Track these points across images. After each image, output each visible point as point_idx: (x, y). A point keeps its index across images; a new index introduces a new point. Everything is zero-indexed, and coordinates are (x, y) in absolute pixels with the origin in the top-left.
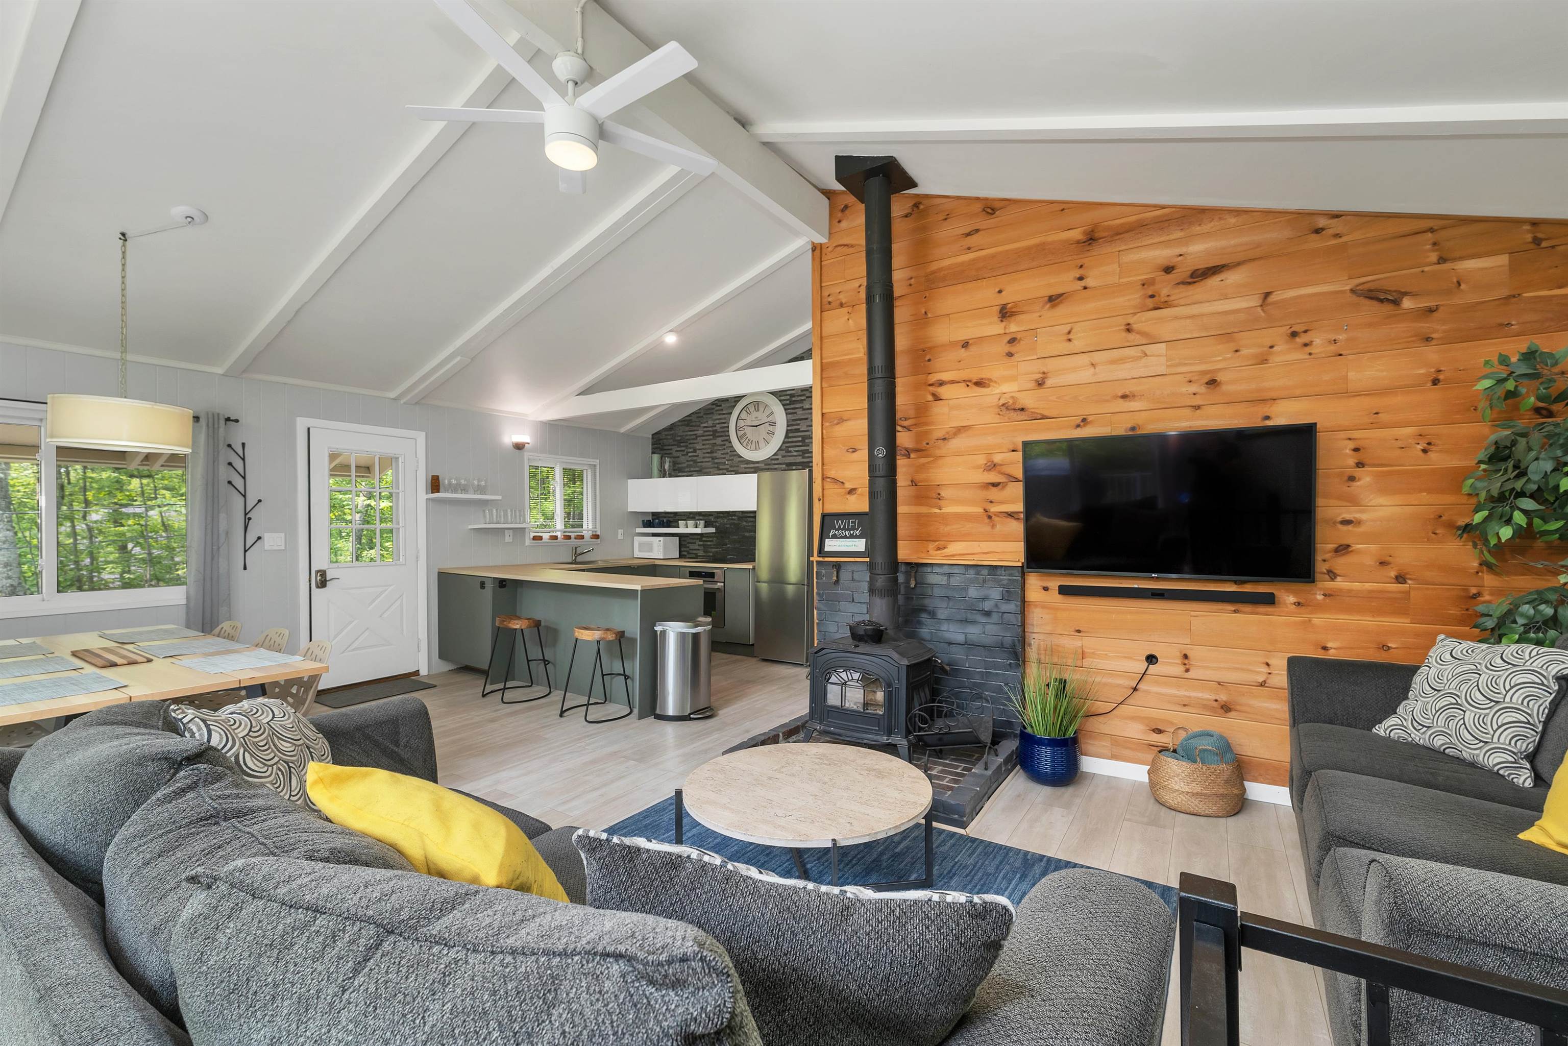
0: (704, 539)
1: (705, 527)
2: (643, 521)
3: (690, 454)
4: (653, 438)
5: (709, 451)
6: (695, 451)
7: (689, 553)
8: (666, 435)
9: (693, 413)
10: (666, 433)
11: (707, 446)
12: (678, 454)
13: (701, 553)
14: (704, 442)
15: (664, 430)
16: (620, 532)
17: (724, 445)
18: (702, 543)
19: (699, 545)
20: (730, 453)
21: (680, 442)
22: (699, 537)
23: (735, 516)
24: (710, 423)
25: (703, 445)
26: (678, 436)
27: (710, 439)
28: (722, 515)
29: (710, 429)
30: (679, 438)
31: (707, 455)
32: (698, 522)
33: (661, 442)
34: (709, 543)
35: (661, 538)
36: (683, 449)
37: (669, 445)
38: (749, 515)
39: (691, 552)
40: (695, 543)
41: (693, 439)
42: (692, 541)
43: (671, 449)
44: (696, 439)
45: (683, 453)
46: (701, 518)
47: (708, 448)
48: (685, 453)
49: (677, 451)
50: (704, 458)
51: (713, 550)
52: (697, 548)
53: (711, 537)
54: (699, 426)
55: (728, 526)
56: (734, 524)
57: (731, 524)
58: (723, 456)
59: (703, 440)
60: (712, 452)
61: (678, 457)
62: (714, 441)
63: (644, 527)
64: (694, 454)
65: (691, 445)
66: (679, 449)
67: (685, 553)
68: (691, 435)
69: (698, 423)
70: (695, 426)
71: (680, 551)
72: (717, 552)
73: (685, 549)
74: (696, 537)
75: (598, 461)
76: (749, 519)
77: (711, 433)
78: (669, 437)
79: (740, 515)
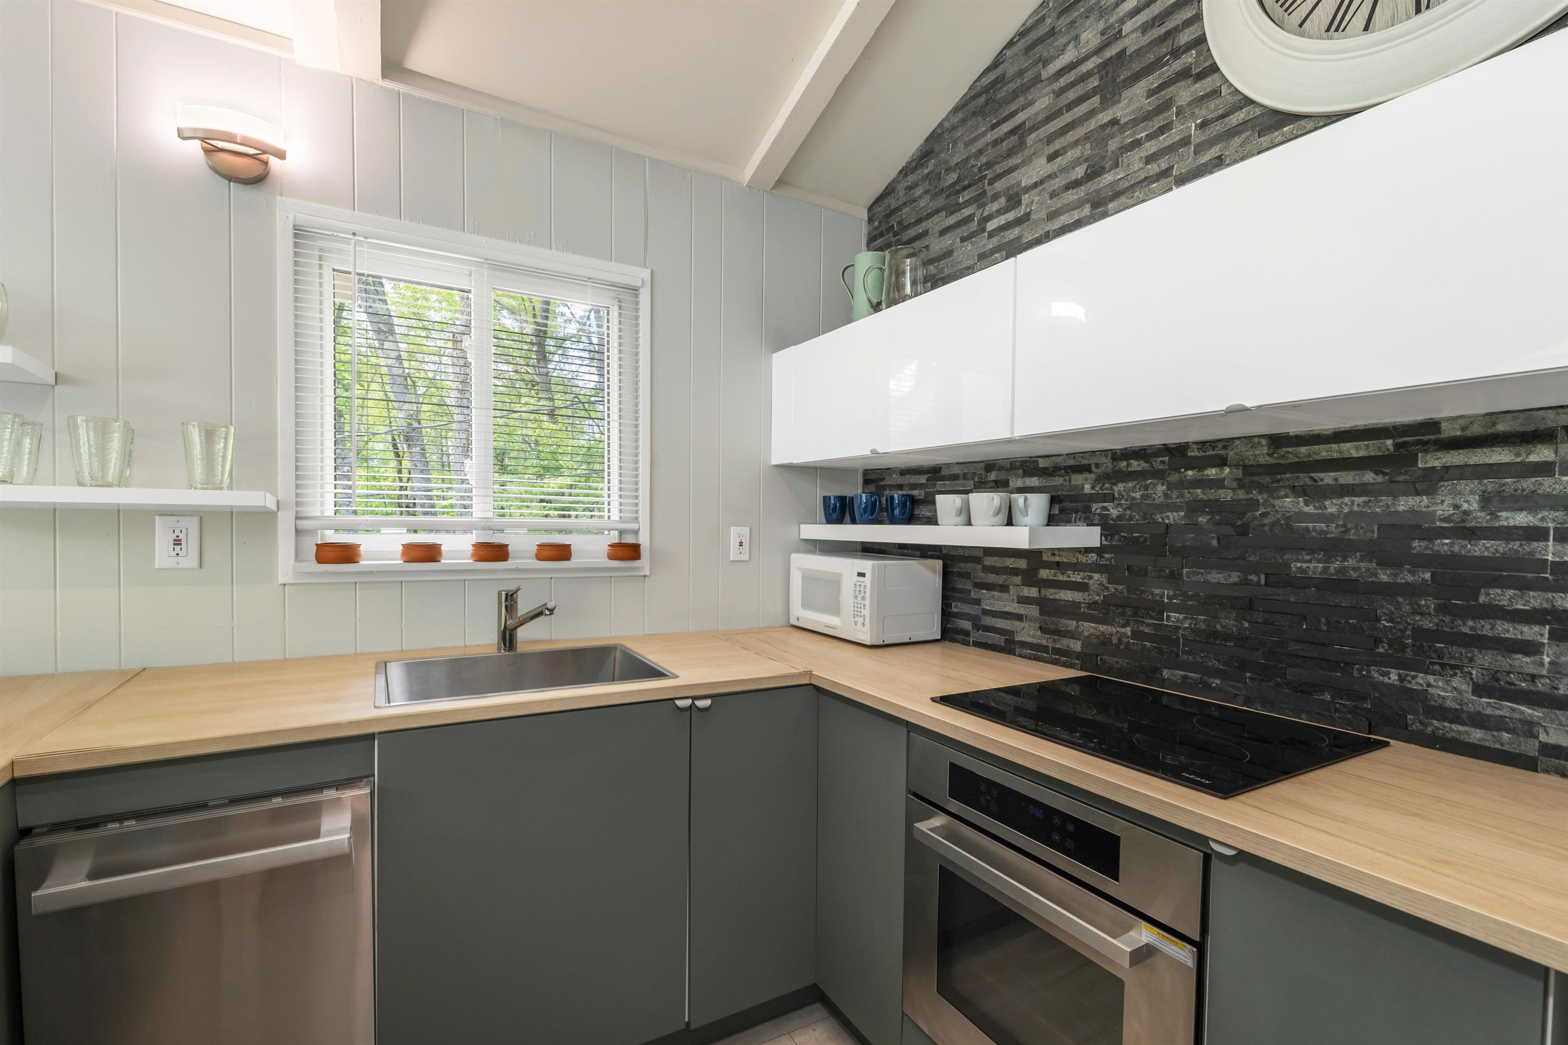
0: (1044, 574)
1: (1052, 520)
2: (826, 499)
3: (991, 225)
4: (870, 220)
5: (1080, 172)
6: (1014, 200)
7: (978, 627)
8: (910, 188)
9: (1010, 44)
10: (911, 179)
11: (1071, 155)
12: (947, 241)
13: (1028, 633)
14: (1058, 144)
15: (905, 172)
16: (736, 533)
17: (1165, 106)
18: (1033, 592)
19: (1023, 600)
20: (1197, 137)
21: (956, 189)
22: (1022, 564)
23: (1221, 462)
24: (1090, 37)
25: (1051, 158)
26: (949, 170)
27: (1092, 113)
28: (1136, 465)
29: (1090, 65)
30: (954, 177)
31: (1072, 196)
32: (1019, 499)
33: (894, 221)
34: (1067, 595)
35: (867, 565)
36: (967, 212)
37: (919, 222)
38: (1324, 452)
39: (988, 621)
40: (1004, 588)
41: (1010, 153)
42: (992, 578)
43: (925, 233)
44: (1022, 144)
45: (964, 231)
46: (1034, 481)
47: (1076, 162)
48: (974, 226)
49: (943, 232)
50: (1052, 216)
51: (1088, 628)
52: (1013, 607)
53: (1076, 567)
54: (1037, 80)
55: (1173, 517)
56: (1214, 506)
57: (1195, 508)
58: (1153, 168)
59: (1050, 139)
60: (1094, 173)
61: (949, 253)
62: (1104, 118)
63: (829, 521)
64: (1011, 216)
65: (1000, 185)
66: (951, 220)
67: (967, 625)
68: (996, 143)
69: (1028, 76)
70: (1015, 94)
71: (946, 615)
72: (1105, 641)
73: (966, 609)
74: (1010, 562)
75: (646, 274)
76: (1328, 478)
77: (1094, 82)
78: (918, 192)
79: (1262, 455)
